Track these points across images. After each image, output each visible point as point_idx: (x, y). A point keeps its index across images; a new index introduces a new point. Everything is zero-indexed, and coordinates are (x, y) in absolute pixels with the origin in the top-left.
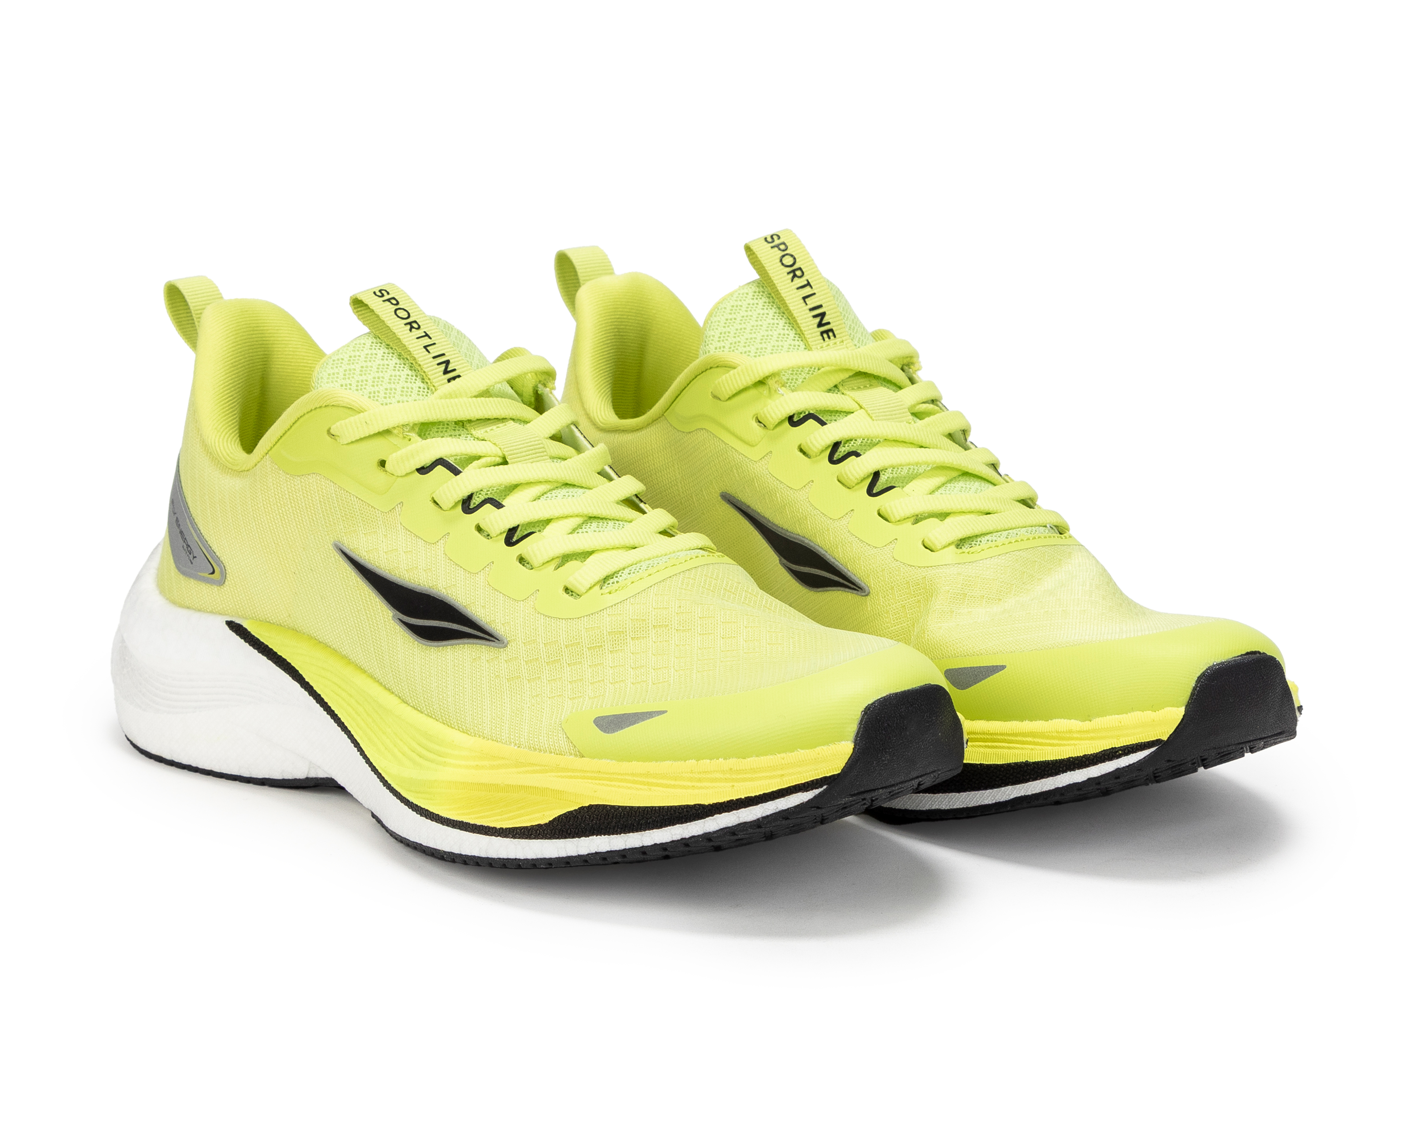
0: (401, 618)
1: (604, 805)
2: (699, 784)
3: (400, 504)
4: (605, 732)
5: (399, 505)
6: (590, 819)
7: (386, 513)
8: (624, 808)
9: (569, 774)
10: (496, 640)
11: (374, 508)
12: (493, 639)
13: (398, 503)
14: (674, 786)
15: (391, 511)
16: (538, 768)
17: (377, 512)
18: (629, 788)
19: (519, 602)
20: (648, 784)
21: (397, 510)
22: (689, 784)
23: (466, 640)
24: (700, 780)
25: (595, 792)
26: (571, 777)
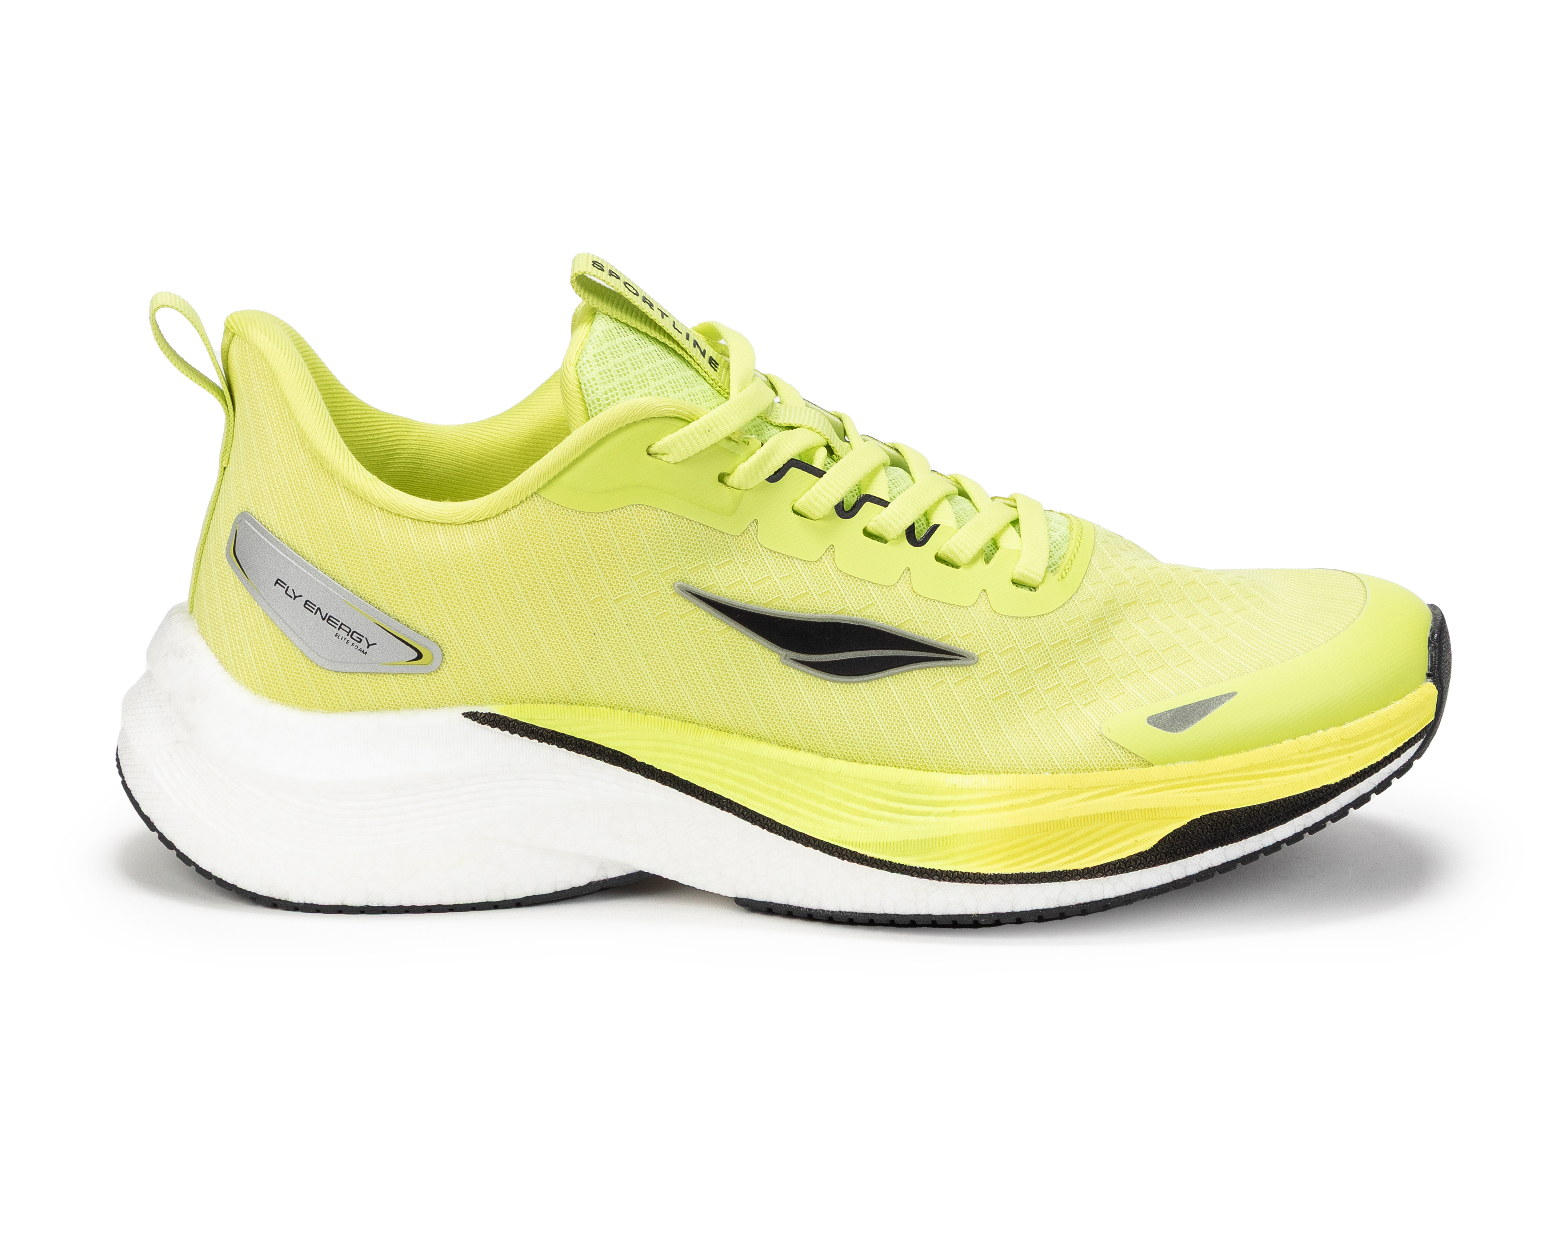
0: (796, 658)
1: (1220, 812)
2: (1310, 765)
3: (753, 522)
4: (1172, 730)
5: (752, 524)
6: (1203, 832)
7: (738, 536)
8: (1244, 810)
9: (1151, 787)
10: (961, 658)
11: (723, 533)
12: (955, 657)
13: (751, 521)
14: (1285, 773)
15: (743, 533)
16: (1105, 790)
17: (727, 537)
18: (1234, 787)
19: (969, 609)
20: (1255, 777)
21: (751, 530)
22: (1304, 766)
23: (913, 666)
24: (1311, 760)
25: (1199, 800)
26: (1154, 791)
